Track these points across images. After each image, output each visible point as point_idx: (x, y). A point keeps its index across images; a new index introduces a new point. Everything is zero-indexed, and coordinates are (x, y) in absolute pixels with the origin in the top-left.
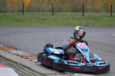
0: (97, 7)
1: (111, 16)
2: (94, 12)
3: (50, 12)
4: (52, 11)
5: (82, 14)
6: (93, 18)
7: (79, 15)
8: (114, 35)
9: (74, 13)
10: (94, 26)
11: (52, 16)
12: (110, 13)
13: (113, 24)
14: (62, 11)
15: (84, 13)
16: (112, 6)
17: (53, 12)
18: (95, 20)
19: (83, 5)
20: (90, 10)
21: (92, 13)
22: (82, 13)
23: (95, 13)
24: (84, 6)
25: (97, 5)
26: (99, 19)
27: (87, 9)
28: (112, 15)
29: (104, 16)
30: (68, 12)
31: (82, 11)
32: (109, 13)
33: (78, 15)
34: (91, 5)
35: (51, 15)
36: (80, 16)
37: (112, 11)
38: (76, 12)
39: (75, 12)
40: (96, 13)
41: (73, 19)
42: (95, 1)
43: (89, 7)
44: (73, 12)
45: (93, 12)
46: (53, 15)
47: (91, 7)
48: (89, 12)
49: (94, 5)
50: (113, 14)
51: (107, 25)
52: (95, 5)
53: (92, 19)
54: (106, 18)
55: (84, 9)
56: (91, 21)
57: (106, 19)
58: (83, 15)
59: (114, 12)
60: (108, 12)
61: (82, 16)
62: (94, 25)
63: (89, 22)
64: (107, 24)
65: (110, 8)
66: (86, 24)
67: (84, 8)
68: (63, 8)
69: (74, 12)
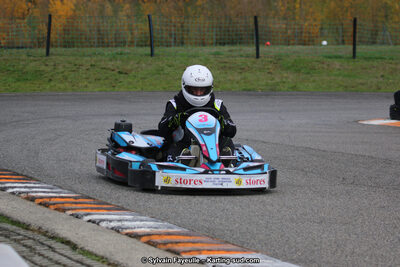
0: (306, 24)
1: (354, 56)
2: (293, 44)
3: (142, 46)
4: (148, 43)
5: (251, 50)
6: (293, 66)
7: (242, 53)
8: (365, 122)
9: (226, 48)
10: (295, 91)
11: (150, 58)
12: (351, 47)
13: (362, 84)
14: (182, 43)
15: (261, 48)
16: (355, 20)
17: (151, 46)
18: (298, 71)
19: (256, 18)
20: (280, 35)
21: (290, 47)
22: (255, 48)
23: (298, 48)
24: (260, 24)
25: (305, 20)
26: (313, 68)
27: (270, 32)
28: (357, 54)
29: (330, 57)
30: (204, 44)
31: (255, 41)
32: (346, 46)
33: (241, 56)
34: (285, 18)
35: (146, 55)
36: (248, 56)
37: (357, 39)
38: (232, 43)
39: (228, 43)
40: (301, 47)
41: (223, 68)
42: (298, 6)
43: (277, 26)
44: (220, 44)
45: (292, 42)
46: (152, 55)
47: (284, 26)
48: (278, 44)
49: (294, 19)
50: (360, 48)
51: (341, 89)
52: (297, 18)
53: (288, 68)
54: (337, 64)
55: (260, 33)
56: (285, 75)
57: (338, 67)
58: (258, 56)
59: (363, 43)
60: (343, 42)
61: (253, 59)
62: (294, 88)
63: (277, 80)
64: (341, 86)
65: (352, 30)
66: (267, 85)
67: (259, 29)
68: (188, 31)
69: (224, 44)
